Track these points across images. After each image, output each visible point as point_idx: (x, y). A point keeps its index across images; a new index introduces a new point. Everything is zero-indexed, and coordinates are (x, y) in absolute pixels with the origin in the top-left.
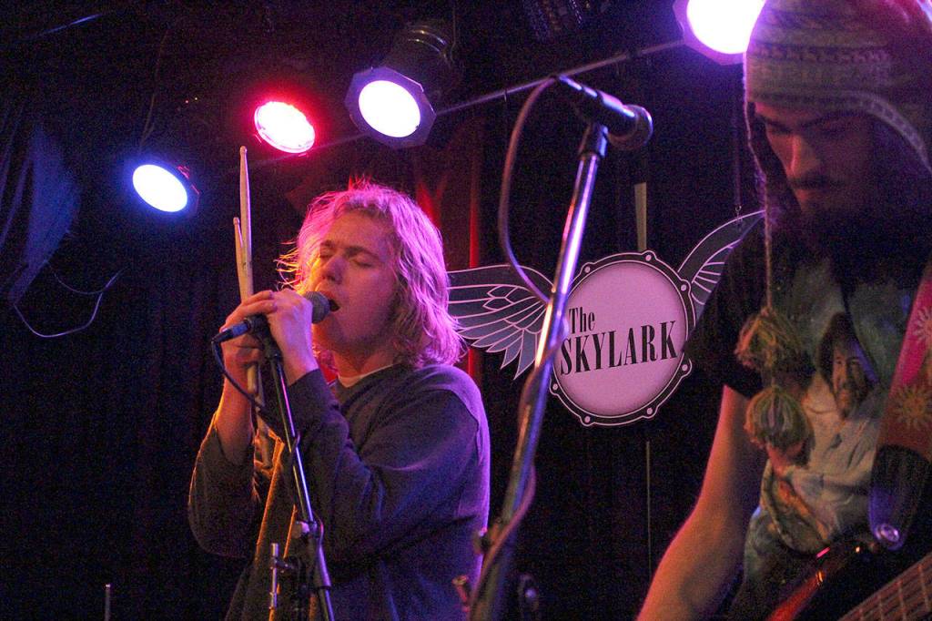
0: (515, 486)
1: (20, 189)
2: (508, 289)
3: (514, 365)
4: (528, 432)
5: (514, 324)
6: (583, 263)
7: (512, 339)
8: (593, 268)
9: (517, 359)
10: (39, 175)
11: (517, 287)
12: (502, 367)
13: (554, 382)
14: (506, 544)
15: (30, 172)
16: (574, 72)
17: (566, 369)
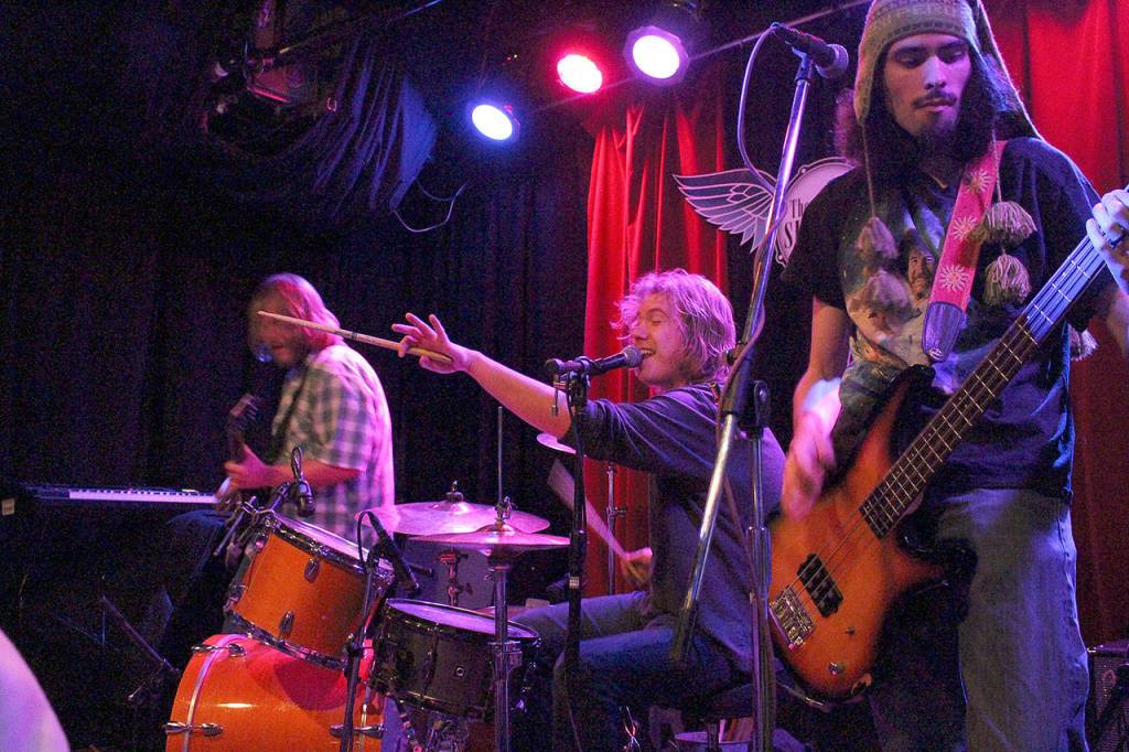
0: (751, 319)
1: (395, 126)
2: (745, 187)
3: (750, 242)
4: (760, 280)
5: (750, 213)
6: (801, 165)
7: (749, 223)
8: (807, 169)
9: (752, 239)
10: (407, 117)
11: (752, 185)
12: (742, 243)
13: (780, 254)
14: (745, 358)
15: (401, 114)
16: (794, 23)
17: (788, 244)
